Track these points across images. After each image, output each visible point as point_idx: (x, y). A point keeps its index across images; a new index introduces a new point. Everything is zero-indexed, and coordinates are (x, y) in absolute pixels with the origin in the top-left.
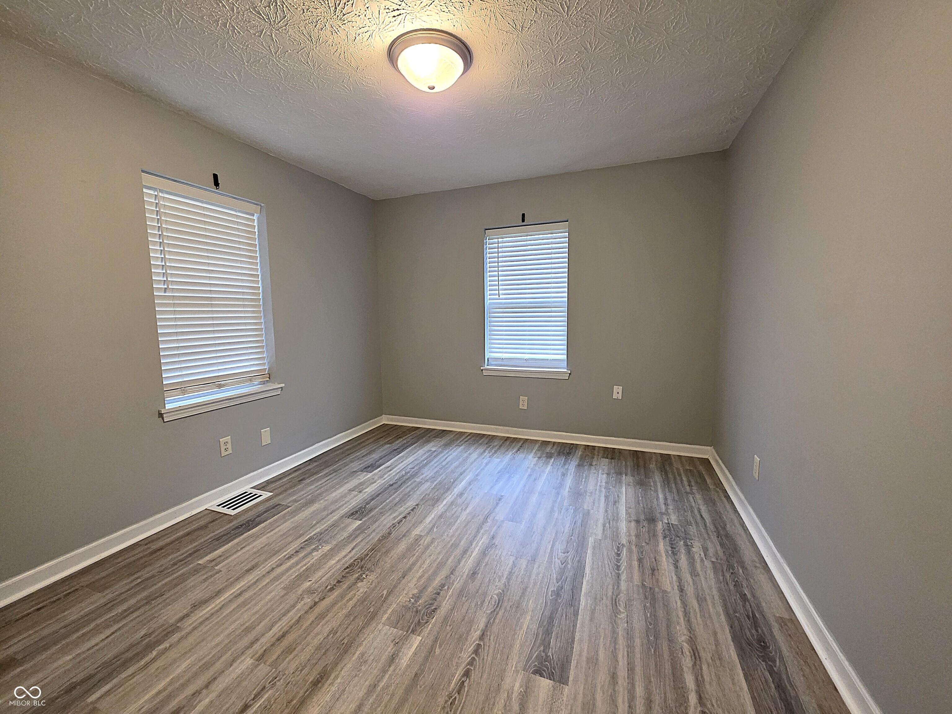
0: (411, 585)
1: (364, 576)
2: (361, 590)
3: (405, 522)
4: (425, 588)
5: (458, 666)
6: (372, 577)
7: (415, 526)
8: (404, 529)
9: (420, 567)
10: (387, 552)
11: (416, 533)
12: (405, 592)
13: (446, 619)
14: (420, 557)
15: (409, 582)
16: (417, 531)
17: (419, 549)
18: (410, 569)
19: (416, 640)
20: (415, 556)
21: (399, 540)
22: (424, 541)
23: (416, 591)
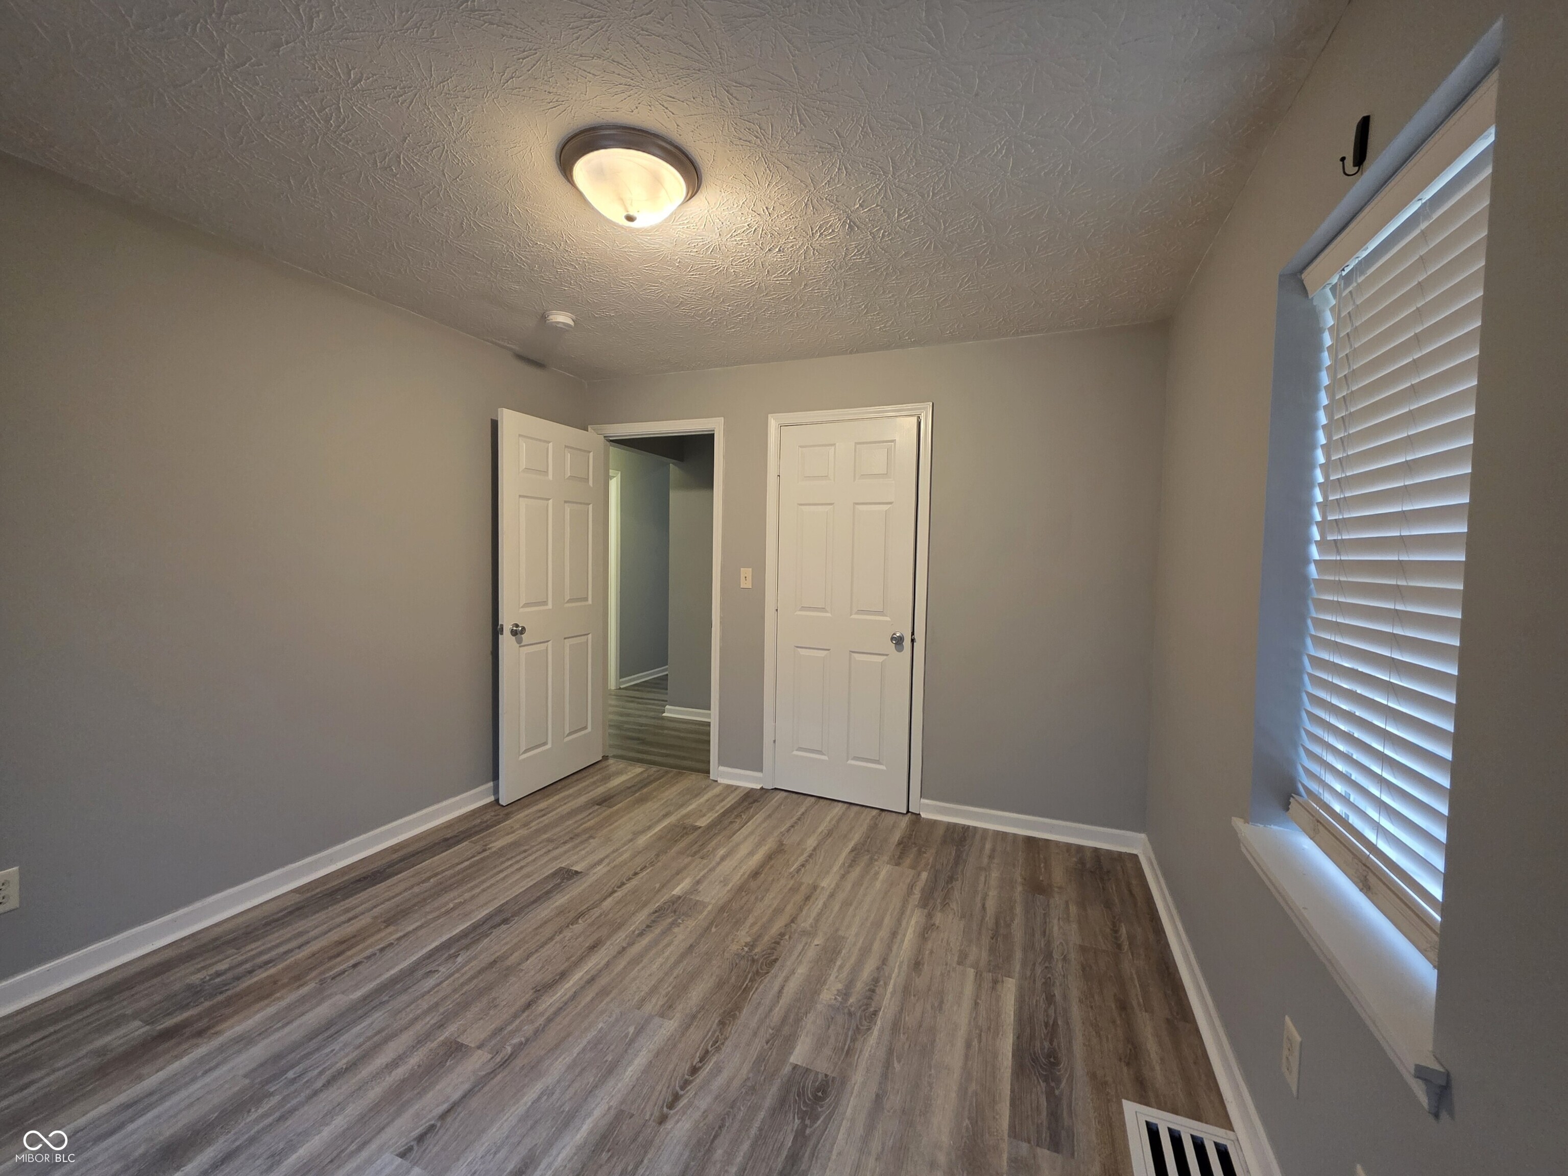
0: (681, 937)
1: (746, 949)
2: (743, 933)
3: (693, 1057)
4: (664, 933)
5: (642, 878)
6: (734, 948)
7: (672, 1043)
8: (695, 1035)
9: (668, 958)
10: (720, 985)
11: (672, 1022)
12: (689, 929)
13: (645, 905)
14: (666, 974)
15: (684, 940)
16: (670, 1026)
17: (667, 988)
18: (683, 956)
19: (677, 891)
20: (675, 975)
21: (702, 1008)
22: (656, 1003)
23: (676, 930)
